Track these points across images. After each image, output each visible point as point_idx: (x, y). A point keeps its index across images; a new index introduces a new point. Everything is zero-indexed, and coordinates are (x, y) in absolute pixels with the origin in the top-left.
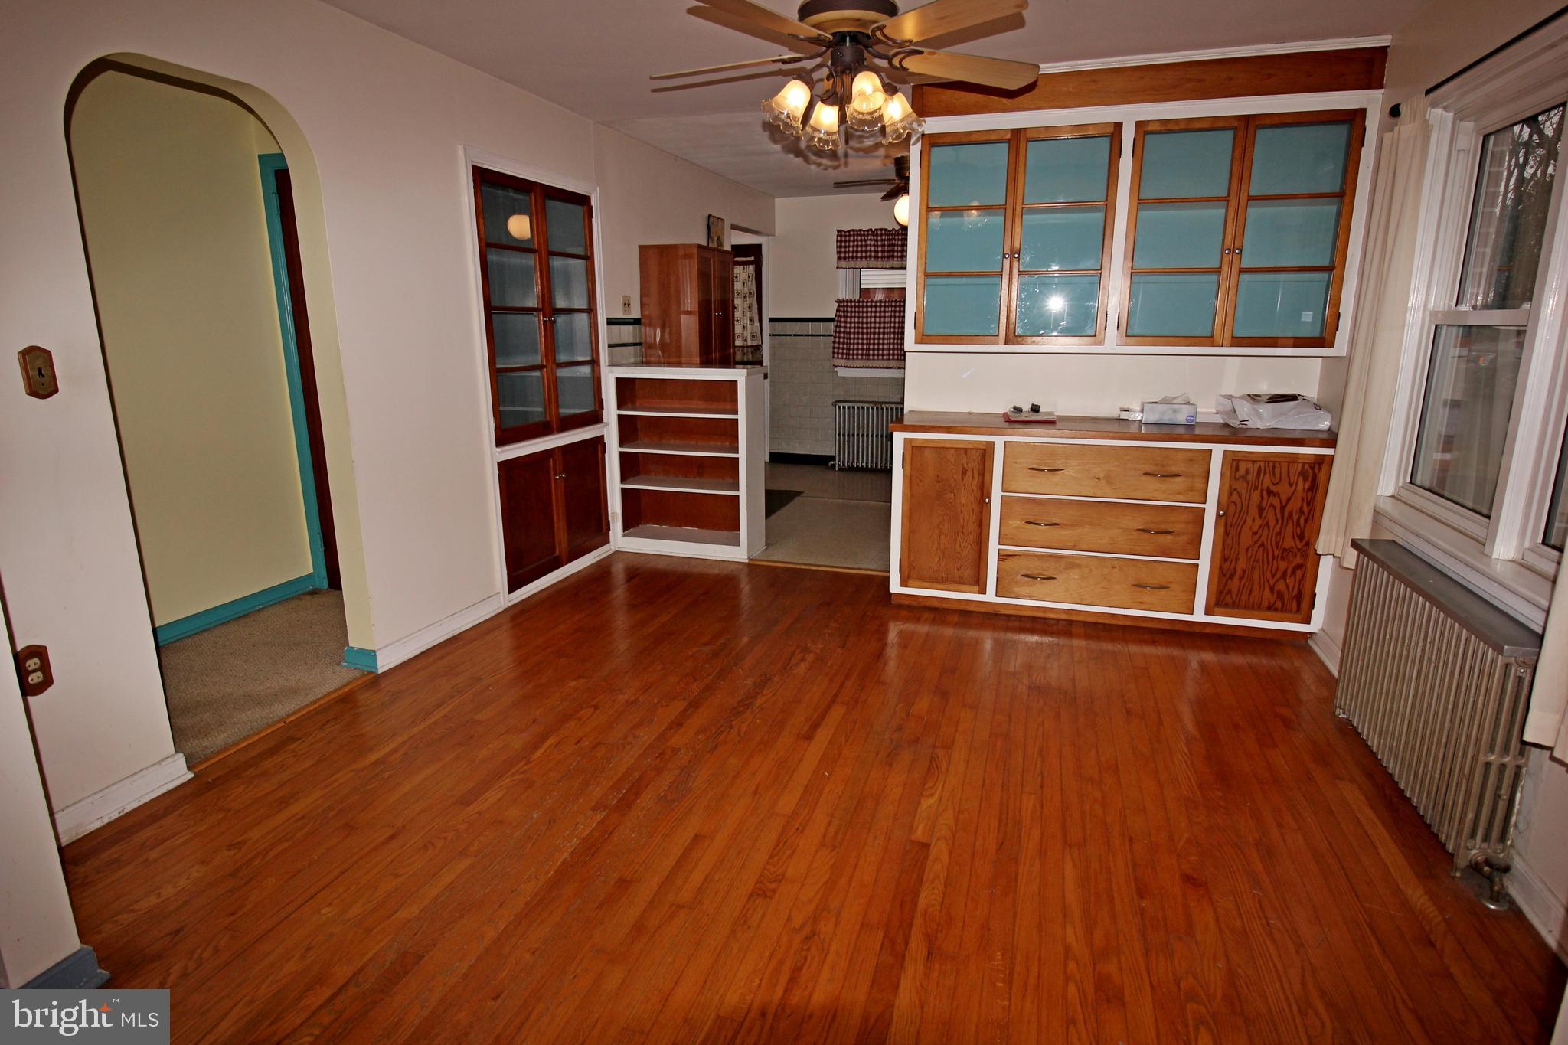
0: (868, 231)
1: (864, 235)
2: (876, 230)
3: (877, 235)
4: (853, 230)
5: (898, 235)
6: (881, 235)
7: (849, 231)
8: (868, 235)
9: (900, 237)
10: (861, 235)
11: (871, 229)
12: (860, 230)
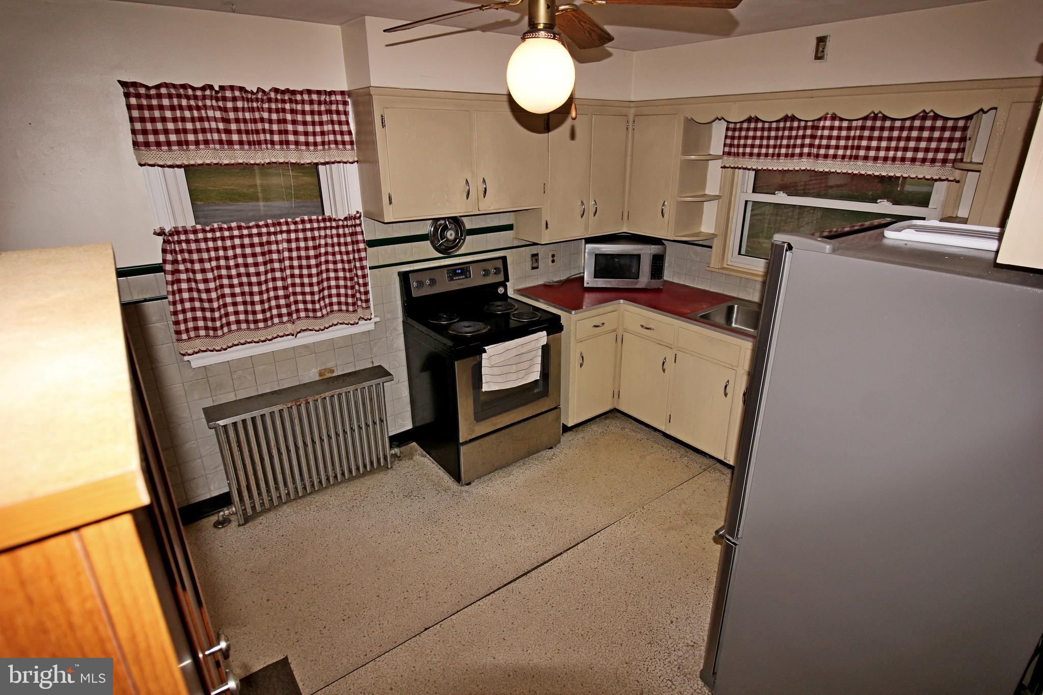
0: (203, 89)
1: (196, 98)
2: (222, 88)
3: (224, 99)
4: (166, 85)
5: (270, 100)
6: (234, 99)
7: (158, 87)
8: (204, 98)
9: (273, 106)
10: (188, 98)
11: (211, 87)
12: (184, 86)
